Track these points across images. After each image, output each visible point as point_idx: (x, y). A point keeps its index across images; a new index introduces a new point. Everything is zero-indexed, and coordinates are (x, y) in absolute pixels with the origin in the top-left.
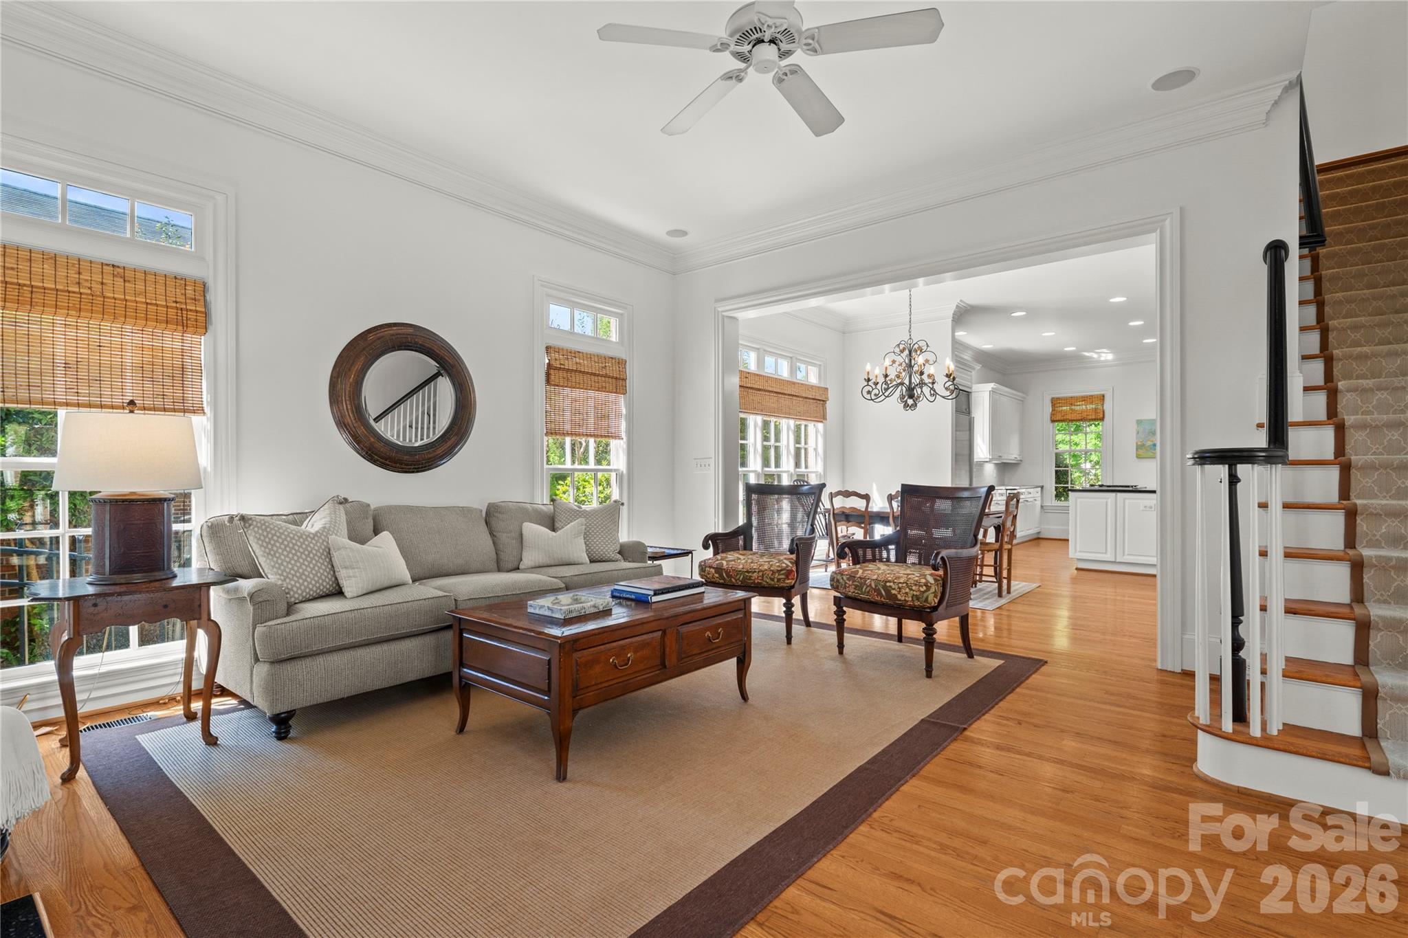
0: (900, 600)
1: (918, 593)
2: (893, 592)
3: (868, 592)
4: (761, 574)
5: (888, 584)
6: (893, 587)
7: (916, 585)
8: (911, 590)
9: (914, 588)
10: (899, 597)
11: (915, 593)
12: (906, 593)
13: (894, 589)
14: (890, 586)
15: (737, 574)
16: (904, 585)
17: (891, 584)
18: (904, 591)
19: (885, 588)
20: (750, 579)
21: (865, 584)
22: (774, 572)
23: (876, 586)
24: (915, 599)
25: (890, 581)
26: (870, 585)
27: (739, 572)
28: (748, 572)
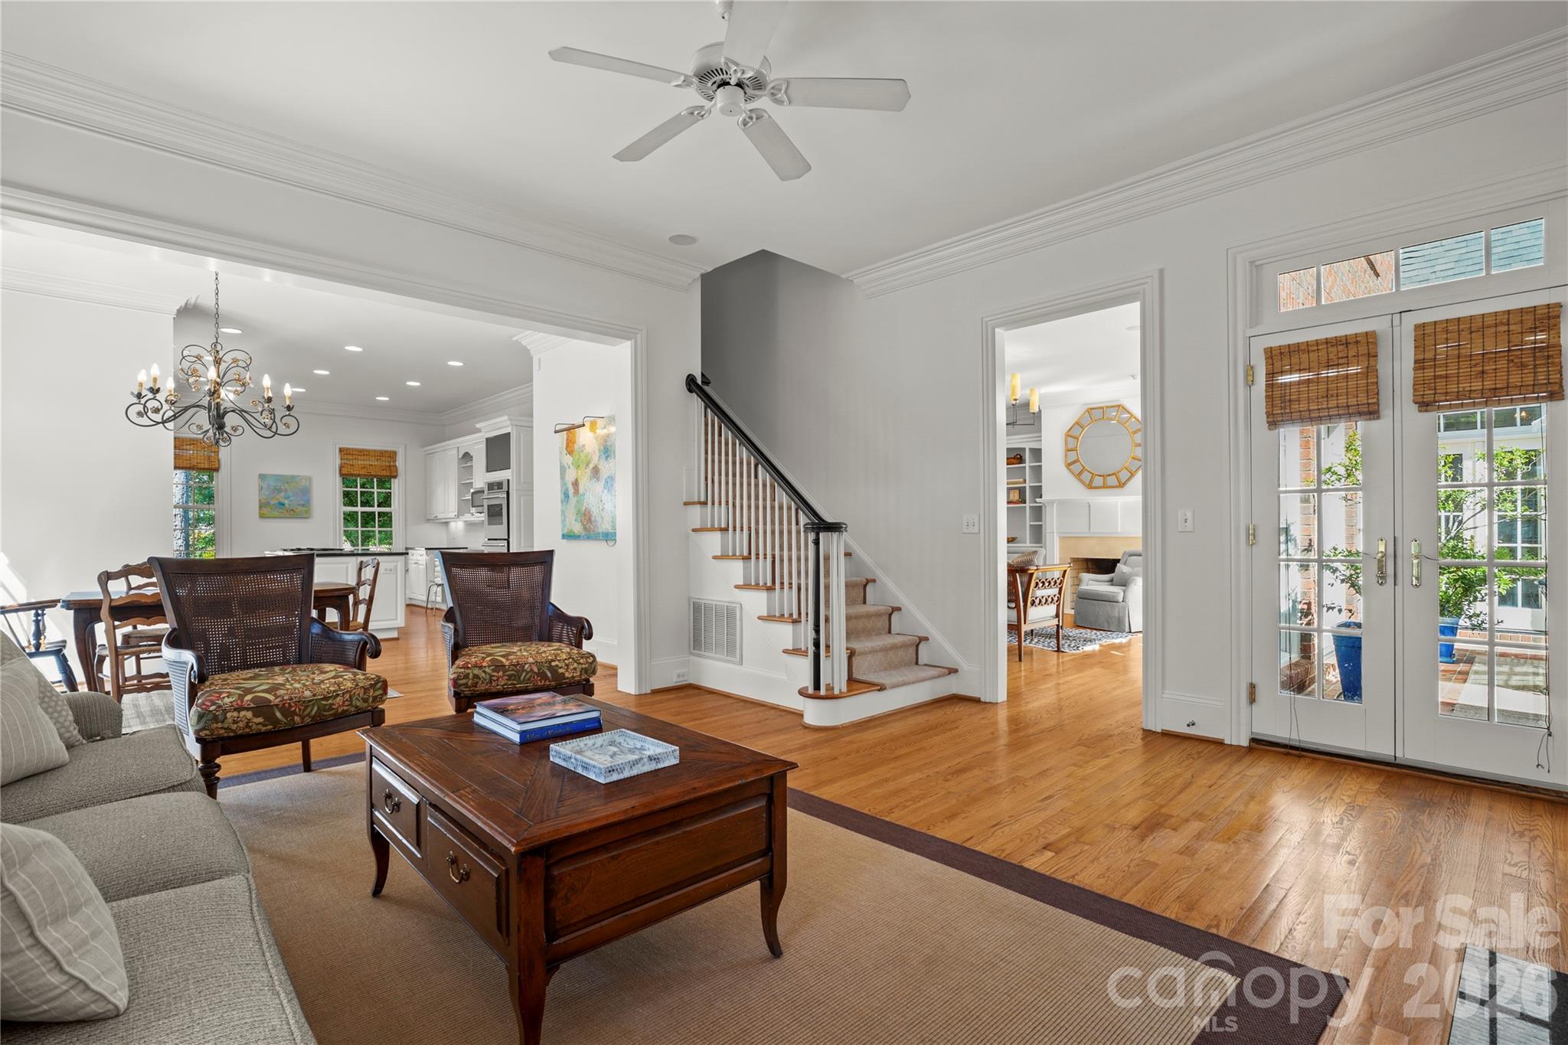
0: (567, 678)
1: (587, 666)
2: (561, 671)
3: (529, 679)
4: (347, 696)
5: (553, 664)
6: (560, 665)
7: (582, 658)
8: (580, 663)
9: (581, 661)
10: (567, 675)
11: (584, 666)
12: (575, 669)
13: (561, 668)
14: (557, 666)
15: (306, 707)
16: (571, 660)
17: (557, 663)
18: (572, 667)
19: (550, 668)
20: (330, 709)
21: (524, 670)
22: (366, 690)
23: (539, 669)
24: (583, 672)
25: (553, 661)
26: (532, 670)
27: (306, 703)
28: (326, 698)
